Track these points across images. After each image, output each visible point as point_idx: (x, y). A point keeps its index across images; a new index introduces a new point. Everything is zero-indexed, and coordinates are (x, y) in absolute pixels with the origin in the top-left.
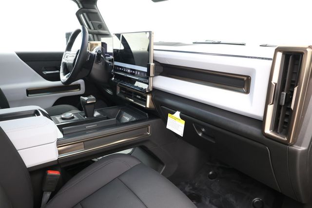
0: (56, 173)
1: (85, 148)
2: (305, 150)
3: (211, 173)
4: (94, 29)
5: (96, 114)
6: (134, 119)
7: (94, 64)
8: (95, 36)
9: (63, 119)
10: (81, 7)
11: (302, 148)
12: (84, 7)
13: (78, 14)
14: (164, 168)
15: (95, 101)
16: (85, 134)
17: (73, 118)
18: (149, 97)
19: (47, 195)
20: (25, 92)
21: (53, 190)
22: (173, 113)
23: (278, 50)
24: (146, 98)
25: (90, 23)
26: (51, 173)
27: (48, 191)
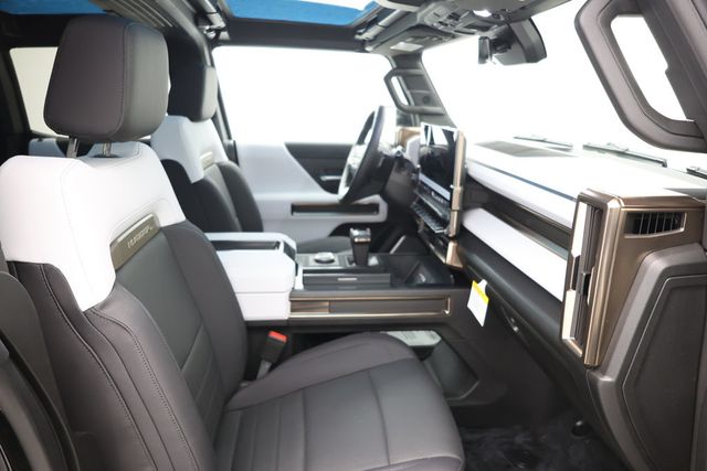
0: (282, 338)
1: (331, 312)
2: (611, 383)
3: (579, 423)
4: (416, 104)
5: (373, 261)
6: (432, 282)
7: (393, 172)
8: (417, 116)
9: (317, 261)
10: (395, 66)
11: (607, 379)
12: (399, 67)
13: (387, 79)
14: (477, 384)
15: (369, 240)
16: (337, 289)
17: (332, 261)
18: (451, 245)
19: (265, 366)
20: (289, 208)
21: (275, 361)
22: (478, 282)
23: (582, 199)
24: (447, 245)
25: (408, 93)
26: (274, 335)
27: (269, 361)
